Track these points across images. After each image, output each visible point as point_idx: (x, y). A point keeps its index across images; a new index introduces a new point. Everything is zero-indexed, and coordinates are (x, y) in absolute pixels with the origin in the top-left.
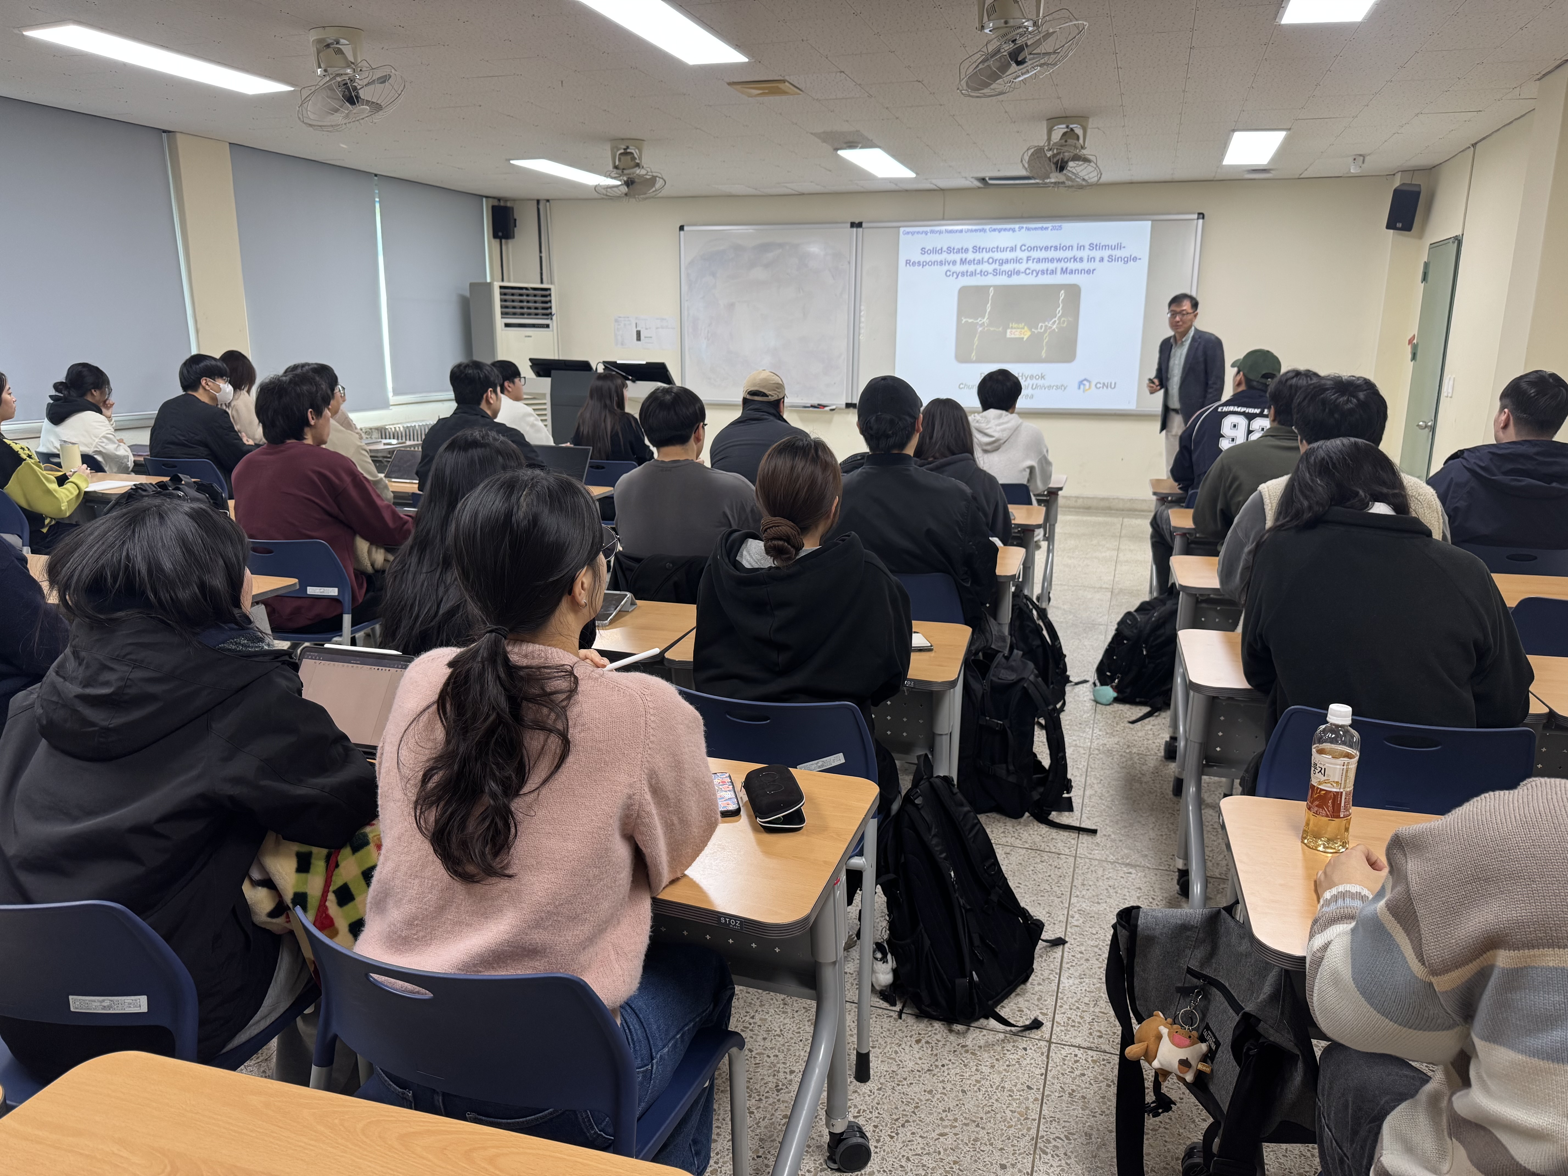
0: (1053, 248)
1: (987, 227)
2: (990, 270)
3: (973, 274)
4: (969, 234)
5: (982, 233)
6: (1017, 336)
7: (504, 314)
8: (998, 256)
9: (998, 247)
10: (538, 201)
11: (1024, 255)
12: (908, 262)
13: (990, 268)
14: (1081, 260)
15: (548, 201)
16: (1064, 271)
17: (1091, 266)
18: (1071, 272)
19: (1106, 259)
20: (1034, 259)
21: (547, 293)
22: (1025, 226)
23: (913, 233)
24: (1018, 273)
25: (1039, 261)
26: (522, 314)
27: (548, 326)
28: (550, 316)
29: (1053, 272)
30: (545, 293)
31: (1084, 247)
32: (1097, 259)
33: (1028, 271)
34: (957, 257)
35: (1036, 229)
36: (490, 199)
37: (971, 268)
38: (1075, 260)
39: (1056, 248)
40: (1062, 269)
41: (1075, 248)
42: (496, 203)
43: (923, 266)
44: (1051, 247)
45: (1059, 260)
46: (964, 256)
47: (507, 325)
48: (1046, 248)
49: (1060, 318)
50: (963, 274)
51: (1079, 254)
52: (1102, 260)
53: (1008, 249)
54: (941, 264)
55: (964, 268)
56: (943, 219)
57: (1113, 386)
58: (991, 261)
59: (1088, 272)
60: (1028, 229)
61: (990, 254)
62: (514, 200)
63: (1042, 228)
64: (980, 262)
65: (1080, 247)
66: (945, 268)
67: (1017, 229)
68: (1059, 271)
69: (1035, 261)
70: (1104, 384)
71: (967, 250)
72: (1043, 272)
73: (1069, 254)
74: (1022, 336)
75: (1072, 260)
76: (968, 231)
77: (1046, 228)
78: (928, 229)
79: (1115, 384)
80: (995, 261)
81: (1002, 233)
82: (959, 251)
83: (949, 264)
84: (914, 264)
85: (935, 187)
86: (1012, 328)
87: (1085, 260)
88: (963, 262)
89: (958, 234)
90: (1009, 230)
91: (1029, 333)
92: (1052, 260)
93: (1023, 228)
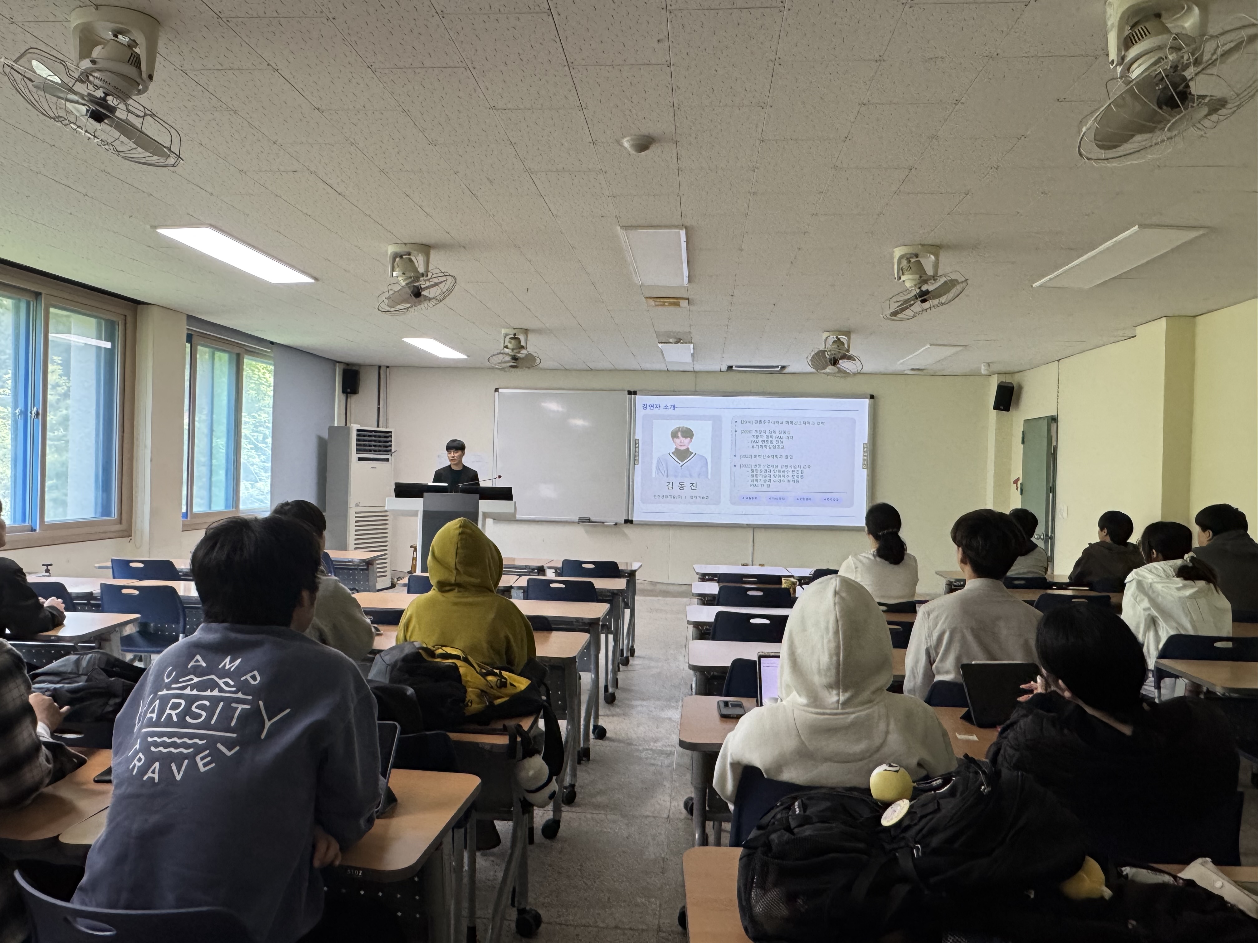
7: (358, 450)
10: (380, 367)
15: (388, 367)
21: (388, 435)
26: (370, 451)
27: (388, 460)
28: (389, 453)
30: (387, 435)
36: (342, 364)
42: (346, 367)
47: (360, 459)
62: (360, 365)
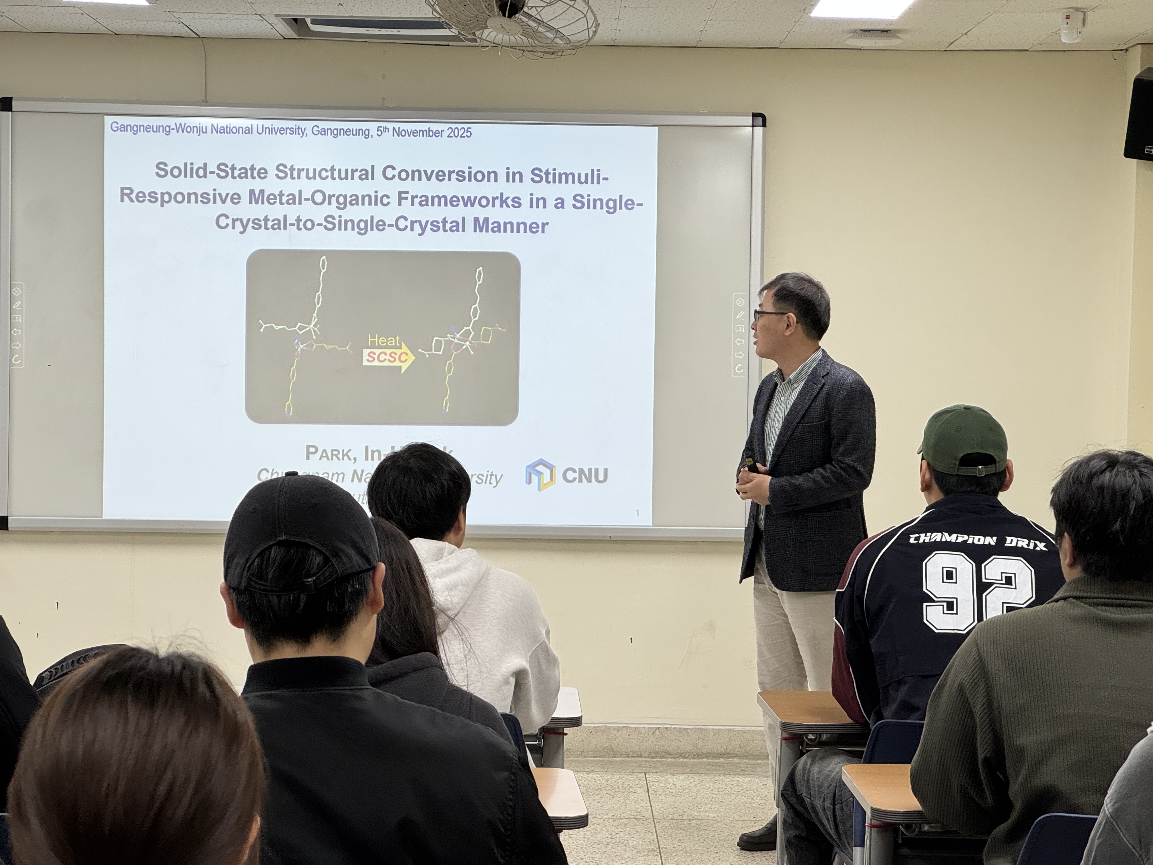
0: (454, 176)
1: (307, 125)
2: (319, 219)
3: (279, 225)
4: (267, 137)
5: (296, 137)
6: (387, 364)
8: (332, 187)
9: (333, 169)
11: (393, 188)
12: (126, 193)
13: (319, 214)
14: (517, 202)
16: (481, 225)
17: (537, 215)
18: (497, 228)
19: (569, 202)
20: (413, 198)
22: (390, 126)
23: (136, 130)
24: (381, 226)
25: (425, 201)
29: (457, 226)
31: (521, 175)
32: (551, 203)
33: (402, 223)
34: (242, 187)
35: (414, 133)
37: (276, 211)
38: (503, 202)
39: (461, 176)
40: (476, 220)
41: (502, 177)
43: (163, 202)
44: (450, 173)
45: (469, 202)
46: (257, 185)
48: (440, 176)
49: (477, 327)
50: (257, 224)
51: (511, 190)
52: (560, 203)
53: (357, 175)
54: (205, 199)
55: (260, 211)
56: (205, 102)
57: (601, 477)
58: (319, 198)
59: (533, 228)
60: (398, 133)
61: (318, 184)
63: (428, 133)
64: (292, 200)
65: (513, 176)
66: (218, 208)
67: (374, 131)
68: (470, 225)
69: (417, 201)
70: (581, 471)
71: (263, 173)
72: (435, 226)
73: (490, 189)
74: (397, 363)
75: (497, 202)
76: (265, 129)
77: (438, 134)
78: (171, 122)
79: (606, 470)
80: (328, 199)
81: (341, 138)
82: (245, 173)
83: (224, 202)
84: (141, 197)
85: (186, 32)
86: (373, 346)
87: (525, 202)
88: (255, 197)
89: (241, 136)
90: (357, 133)
91: (411, 358)
92: (453, 202)
93: (386, 129)
